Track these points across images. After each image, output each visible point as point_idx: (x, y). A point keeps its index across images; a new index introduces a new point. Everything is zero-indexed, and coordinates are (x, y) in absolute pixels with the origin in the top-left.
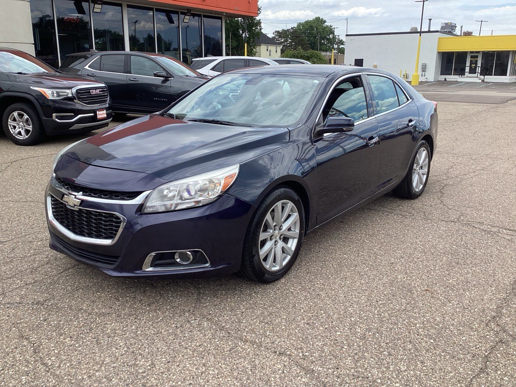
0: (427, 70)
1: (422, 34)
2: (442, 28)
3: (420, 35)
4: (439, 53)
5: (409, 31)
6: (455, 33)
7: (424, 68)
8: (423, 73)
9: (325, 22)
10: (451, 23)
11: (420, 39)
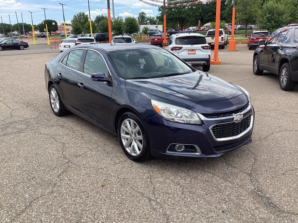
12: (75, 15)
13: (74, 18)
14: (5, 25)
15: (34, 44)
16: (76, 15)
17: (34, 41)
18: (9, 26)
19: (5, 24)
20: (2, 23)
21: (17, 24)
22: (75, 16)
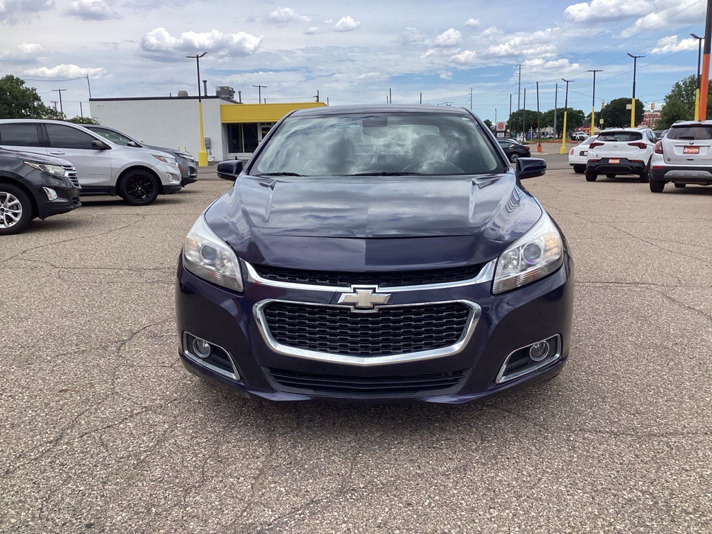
0: (212, 146)
1: (202, 100)
2: (217, 92)
3: (200, 101)
4: (223, 124)
5: (177, 96)
6: (234, 99)
7: (208, 144)
8: (208, 150)
9: (23, 82)
10: (228, 87)
11: (201, 106)
12: (677, 83)
13: (673, 91)
14: (529, 113)
15: (561, 153)
16: (681, 83)
17: (563, 147)
18: (536, 115)
19: (529, 111)
20: (523, 110)
21: (554, 111)
22: (678, 85)
